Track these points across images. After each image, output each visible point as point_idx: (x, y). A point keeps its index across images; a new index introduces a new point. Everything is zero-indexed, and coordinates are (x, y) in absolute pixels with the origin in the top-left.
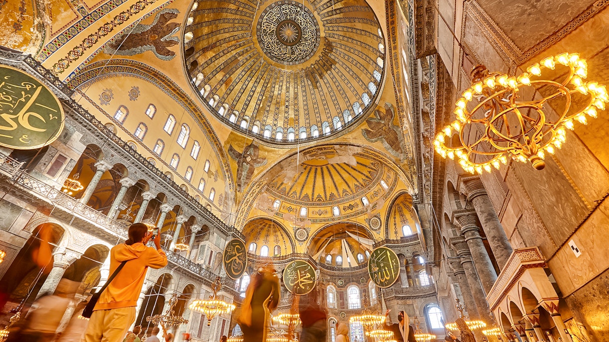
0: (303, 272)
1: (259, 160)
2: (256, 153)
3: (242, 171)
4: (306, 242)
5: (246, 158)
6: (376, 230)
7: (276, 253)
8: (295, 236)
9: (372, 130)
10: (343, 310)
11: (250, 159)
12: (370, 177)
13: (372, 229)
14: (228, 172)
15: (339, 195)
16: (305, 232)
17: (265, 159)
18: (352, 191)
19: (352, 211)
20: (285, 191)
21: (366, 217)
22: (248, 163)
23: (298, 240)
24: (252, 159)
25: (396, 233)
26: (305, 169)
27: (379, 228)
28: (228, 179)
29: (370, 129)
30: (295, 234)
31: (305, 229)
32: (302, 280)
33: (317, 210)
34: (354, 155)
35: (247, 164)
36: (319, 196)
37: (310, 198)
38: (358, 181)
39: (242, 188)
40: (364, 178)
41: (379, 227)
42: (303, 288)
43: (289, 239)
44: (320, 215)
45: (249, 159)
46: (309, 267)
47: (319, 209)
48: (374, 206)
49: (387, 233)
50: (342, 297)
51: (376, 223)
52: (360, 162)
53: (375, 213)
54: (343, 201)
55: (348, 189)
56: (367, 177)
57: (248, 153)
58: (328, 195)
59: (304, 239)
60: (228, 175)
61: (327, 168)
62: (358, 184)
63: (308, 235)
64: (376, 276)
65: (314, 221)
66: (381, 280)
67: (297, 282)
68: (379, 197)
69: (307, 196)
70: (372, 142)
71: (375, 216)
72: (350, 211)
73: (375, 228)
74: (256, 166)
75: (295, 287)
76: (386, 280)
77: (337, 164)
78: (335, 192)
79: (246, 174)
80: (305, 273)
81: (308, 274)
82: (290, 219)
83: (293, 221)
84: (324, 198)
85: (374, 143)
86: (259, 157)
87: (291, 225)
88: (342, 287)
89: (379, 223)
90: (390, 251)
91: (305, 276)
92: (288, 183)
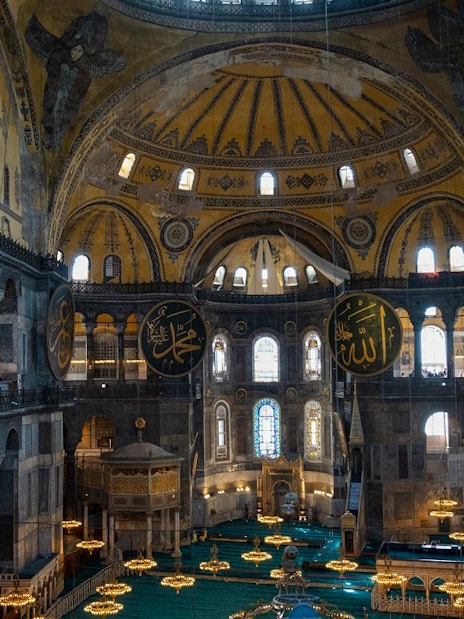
0: (181, 328)
1: (104, 56)
2: (98, 36)
3: (56, 90)
4: (186, 251)
5: (70, 49)
6: (356, 247)
7: (109, 273)
8: (162, 240)
9: (434, 40)
10: (243, 383)
11: (81, 54)
12: (382, 131)
13: (350, 243)
14: (22, 95)
15: (284, 148)
16: (186, 229)
17: (120, 53)
18: (319, 145)
19: (306, 191)
20: (153, 130)
21: (340, 211)
22: (73, 64)
23: (168, 248)
24: (85, 54)
25: (401, 261)
26: (218, 81)
27: (367, 246)
28: (21, 116)
29: (430, 36)
30: (162, 232)
31: (185, 221)
32: (179, 344)
33: (220, 175)
34: (363, 80)
35: (71, 68)
36: (233, 144)
37: (210, 148)
38: (343, 130)
39: (56, 138)
40: (364, 127)
41: (366, 241)
42: (182, 361)
43: (148, 245)
44: (226, 188)
45: (77, 53)
46: (194, 315)
47: (224, 173)
48: (368, 195)
49: (383, 261)
50: (241, 358)
51: (362, 233)
52: (369, 96)
53: (364, 208)
54: (290, 163)
55: (310, 140)
56: (373, 128)
57: (78, 36)
58: (256, 144)
59: (180, 245)
60: (23, 104)
61: (275, 85)
62: (342, 136)
63: (191, 236)
64: (343, 347)
65: (211, 203)
66: (355, 360)
67: (170, 349)
68: (385, 180)
69: (202, 141)
70: (426, 69)
71: (364, 217)
72: (301, 189)
73: (356, 243)
74: (94, 72)
75: (165, 360)
76: (365, 362)
77: (306, 81)
78: (276, 141)
79: (66, 94)
80: (187, 328)
81: (191, 331)
82: (154, 198)
83: (160, 203)
84: (243, 150)
85: (430, 75)
86: (106, 47)
87: (154, 214)
88: (241, 337)
89: (370, 234)
90: (385, 306)
91: (186, 335)
92: (165, 112)
